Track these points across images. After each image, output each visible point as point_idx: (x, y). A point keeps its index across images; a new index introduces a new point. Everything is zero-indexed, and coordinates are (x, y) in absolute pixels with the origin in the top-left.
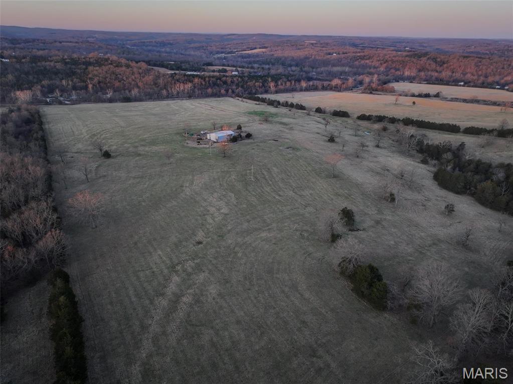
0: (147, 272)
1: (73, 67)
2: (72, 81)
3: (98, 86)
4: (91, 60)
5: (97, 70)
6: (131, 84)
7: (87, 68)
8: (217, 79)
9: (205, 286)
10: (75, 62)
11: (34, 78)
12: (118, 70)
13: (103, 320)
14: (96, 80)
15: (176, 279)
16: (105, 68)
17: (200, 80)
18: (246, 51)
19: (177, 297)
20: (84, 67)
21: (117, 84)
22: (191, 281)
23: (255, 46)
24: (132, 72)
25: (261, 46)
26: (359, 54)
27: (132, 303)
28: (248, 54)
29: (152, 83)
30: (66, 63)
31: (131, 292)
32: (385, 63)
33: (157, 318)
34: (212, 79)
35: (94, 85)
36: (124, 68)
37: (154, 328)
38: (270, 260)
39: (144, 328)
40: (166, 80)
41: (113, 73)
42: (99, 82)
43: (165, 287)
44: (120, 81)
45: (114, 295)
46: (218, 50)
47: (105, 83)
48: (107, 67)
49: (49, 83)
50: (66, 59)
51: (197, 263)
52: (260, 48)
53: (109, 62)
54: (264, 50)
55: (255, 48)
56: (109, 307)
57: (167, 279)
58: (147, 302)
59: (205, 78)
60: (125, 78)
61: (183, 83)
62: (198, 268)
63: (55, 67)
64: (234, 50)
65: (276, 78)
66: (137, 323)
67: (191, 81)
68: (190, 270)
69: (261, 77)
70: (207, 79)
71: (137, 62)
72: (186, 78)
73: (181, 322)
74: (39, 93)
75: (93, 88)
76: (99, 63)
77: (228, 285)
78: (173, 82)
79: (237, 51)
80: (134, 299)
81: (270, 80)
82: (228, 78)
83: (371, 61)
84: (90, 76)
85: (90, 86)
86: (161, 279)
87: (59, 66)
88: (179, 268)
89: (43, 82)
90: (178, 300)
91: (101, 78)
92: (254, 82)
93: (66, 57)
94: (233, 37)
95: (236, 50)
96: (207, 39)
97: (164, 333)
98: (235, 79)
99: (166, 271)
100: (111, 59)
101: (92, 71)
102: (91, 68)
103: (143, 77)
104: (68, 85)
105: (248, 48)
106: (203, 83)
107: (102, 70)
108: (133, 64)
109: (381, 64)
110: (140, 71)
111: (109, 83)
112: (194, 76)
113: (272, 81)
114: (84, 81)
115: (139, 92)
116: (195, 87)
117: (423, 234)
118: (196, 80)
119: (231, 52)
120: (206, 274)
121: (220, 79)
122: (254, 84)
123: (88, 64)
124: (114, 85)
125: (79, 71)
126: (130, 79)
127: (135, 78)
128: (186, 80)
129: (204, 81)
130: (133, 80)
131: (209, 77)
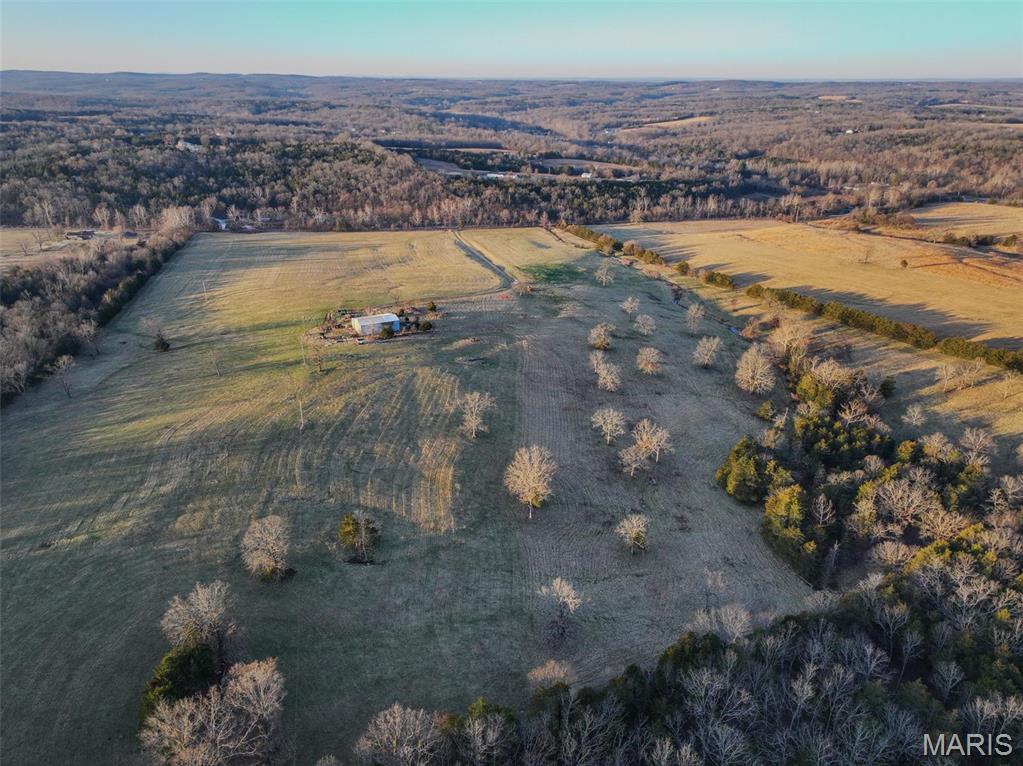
1: (290, 161)
4: (327, 149)
8: (531, 191)
10: (298, 153)
12: (357, 170)
16: (338, 165)
17: (497, 191)
18: (667, 121)
20: (308, 161)
21: (344, 196)
23: (693, 111)
26: (905, 131)
28: (667, 128)
34: (521, 190)
41: (348, 175)
42: (316, 192)
44: (350, 191)
48: (342, 163)
52: (701, 115)
53: (356, 152)
55: (691, 116)
59: (507, 188)
60: (360, 186)
63: (260, 161)
64: (644, 120)
70: (511, 190)
71: (400, 152)
74: (206, 211)
78: (444, 194)
79: (651, 122)
85: (295, 199)
87: (267, 160)
89: (224, 191)
91: (320, 186)
92: (607, 196)
94: (673, 88)
95: (648, 120)
96: (613, 94)
102: (317, 164)
103: (395, 184)
105: (676, 115)
106: (501, 198)
110: (393, 172)
111: (331, 193)
112: (487, 183)
113: (647, 195)
114: (291, 190)
116: (482, 205)
118: (488, 192)
119: (637, 123)
121: (538, 190)
122: (605, 201)
123: (319, 155)
124: (339, 198)
125: (294, 170)
126: (369, 188)
127: (379, 185)
128: (470, 192)
129: (507, 192)
130: (374, 190)
131: (518, 185)
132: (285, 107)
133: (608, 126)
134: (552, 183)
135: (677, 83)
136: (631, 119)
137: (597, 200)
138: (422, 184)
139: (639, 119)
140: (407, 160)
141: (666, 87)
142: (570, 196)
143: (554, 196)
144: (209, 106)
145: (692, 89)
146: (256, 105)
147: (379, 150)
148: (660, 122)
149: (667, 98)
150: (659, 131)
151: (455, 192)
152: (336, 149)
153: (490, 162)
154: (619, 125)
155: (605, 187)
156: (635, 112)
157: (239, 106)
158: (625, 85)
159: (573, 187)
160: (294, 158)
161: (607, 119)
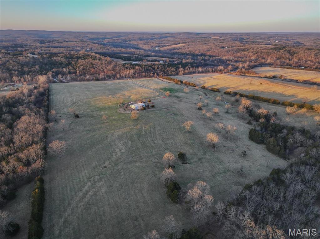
0: (78, 180)
1: (70, 60)
2: (69, 68)
3: (82, 71)
4: (81, 55)
5: (82, 62)
6: (100, 70)
7: (77, 61)
8: (149, 67)
9: (101, 188)
11: (49, 67)
12: (94, 62)
13: (54, 200)
14: (82, 67)
15: (89, 184)
16: (87, 61)
17: (139, 67)
18: (173, 45)
19: (87, 192)
20: (76, 60)
21: (93, 70)
22: (95, 185)
23: (179, 42)
24: (101, 63)
25: (183, 42)
26: (241, 48)
27: (67, 193)
28: (174, 47)
29: (112, 70)
30: (67, 58)
31: (69, 189)
32: (257, 53)
33: (76, 200)
34: (146, 67)
35: (80, 71)
36: (97, 61)
37: (74, 205)
38: (135, 177)
39: (69, 204)
40: (120, 68)
41: (91, 63)
42: (83, 69)
43: (83, 187)
44: (94, 69)
45: (61, 190)
46: (156, 45)
47: (86, 70)
48: (88, 60)
49: (57, 70)
50: (67, 55)
51: (100, 177)
52: (182, 43)
53: (90, 56)
54: (184, 44)
55: (179, 43)
56: (58, 195)
57: (85, 184)
58: (74, 193)
59: (142, 66)
60: (97, 67)
61: (129, 69)
62: (101, 180)
63: (61, 60)
64: (166, 45)
65: (184, 66)
66: (67, 202)
67: (134, 68)
68: (96, 180)
69: (175, 65)
70: (143, 67)
71: (105, 57)
72: (131, 66)
73: (85, 203)
74: (50, 76)
75: (79, 73)
76: (84, 57)
77: (111, 188)
78: (124, 69)
79: (168, 45)
80: (68, 192)
81: (180, 66)
82: (155, 66)
83: (248, 52)
84: (78, 65)
85: (78, 72)
86: (83, 183)
87: (63, 59)
88: (92, 179)
89: (53, 70)
90: (87, 193)
91: (84, 67)
92: (171, 68)
93: (67, 54)
94: (168, 35)
95: (167, 45)
96: (152, 37)
97: (77, 207)
98: (159, 67)
99: (86, 180)
100: (91, 55)
101: (80, 62)
102: (80, 60)
103: (108, 66)
104: (66, 71)
105: (175, 43)
106: (141, 69)
107: (85, 62)
108: (103, 58)
109: (254, 54)
110: (106, 62)
111: (88, 69)
112: (136, 65)
113: (182, 67)
114: (75, 69)
115: (104, 75)
116: (136, 72)
117: (221, 167)
118: (137, 68)
119: (164, 46)
120: (103, 182)
121: (151, 67)
122: (171, 69)
123: (79, 58)
124: (91, 71)
125: (73, 62)
126: (100, 67)
127: (103, 67)
128: (131, 68)
129: (142, 68)
130: (101, 68)
131: (145, 65)
132: (51, 42)
133: (156, 47)
134: (154, 65)
135: (169, 33)
136: (162, 45)
137: (168, 69)
138: (116, 66)
139: (164, 45)
140: (108, 59)
141: (166, 35)
142: (161, 68)
143: (156, 69)
144: (24, 42)
145: (174, 35)
146: (40, 41)
147: (98, 56)
148: (171, 45)
149: (168, 38)
150: (173, 48)
151: (127, 68)
152: (83, 55)
153: (132, 59)
154: (159, 46)
155: (169, 65)
156: (162, 42)
157: (34, 42)
158: (154, 34)
159: (161, 66)
160: (71, 58)
161: (155, 44)
